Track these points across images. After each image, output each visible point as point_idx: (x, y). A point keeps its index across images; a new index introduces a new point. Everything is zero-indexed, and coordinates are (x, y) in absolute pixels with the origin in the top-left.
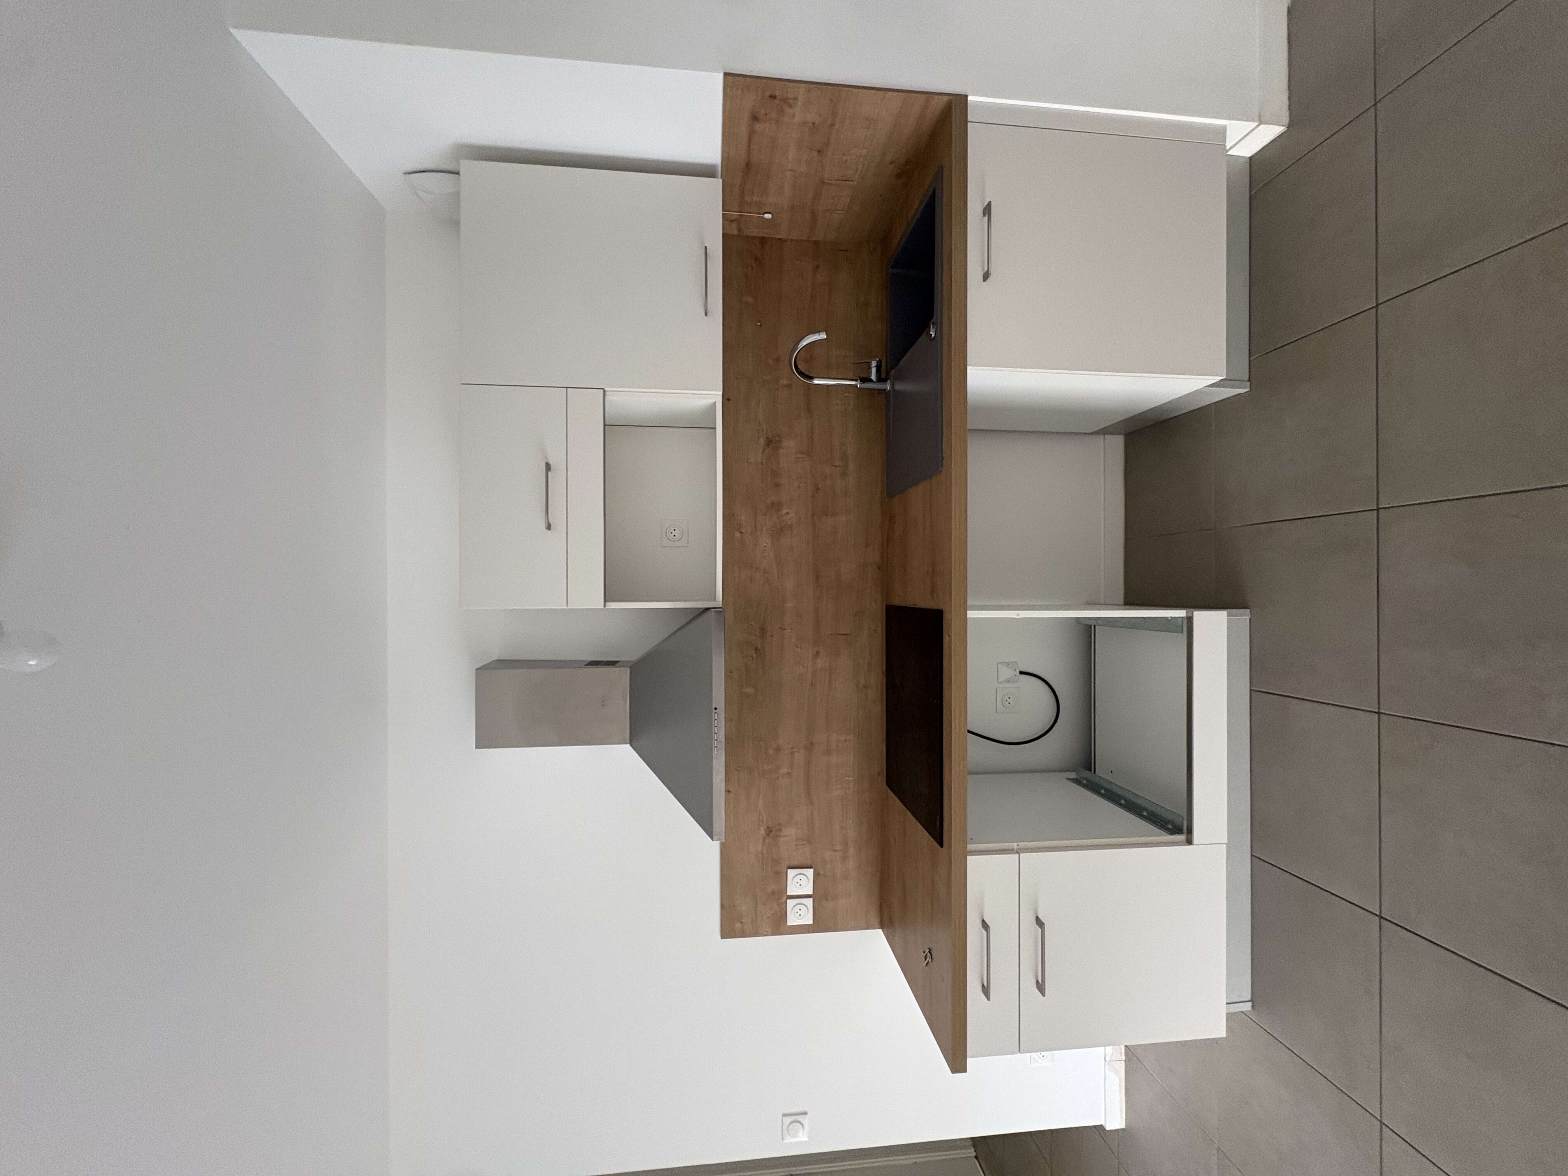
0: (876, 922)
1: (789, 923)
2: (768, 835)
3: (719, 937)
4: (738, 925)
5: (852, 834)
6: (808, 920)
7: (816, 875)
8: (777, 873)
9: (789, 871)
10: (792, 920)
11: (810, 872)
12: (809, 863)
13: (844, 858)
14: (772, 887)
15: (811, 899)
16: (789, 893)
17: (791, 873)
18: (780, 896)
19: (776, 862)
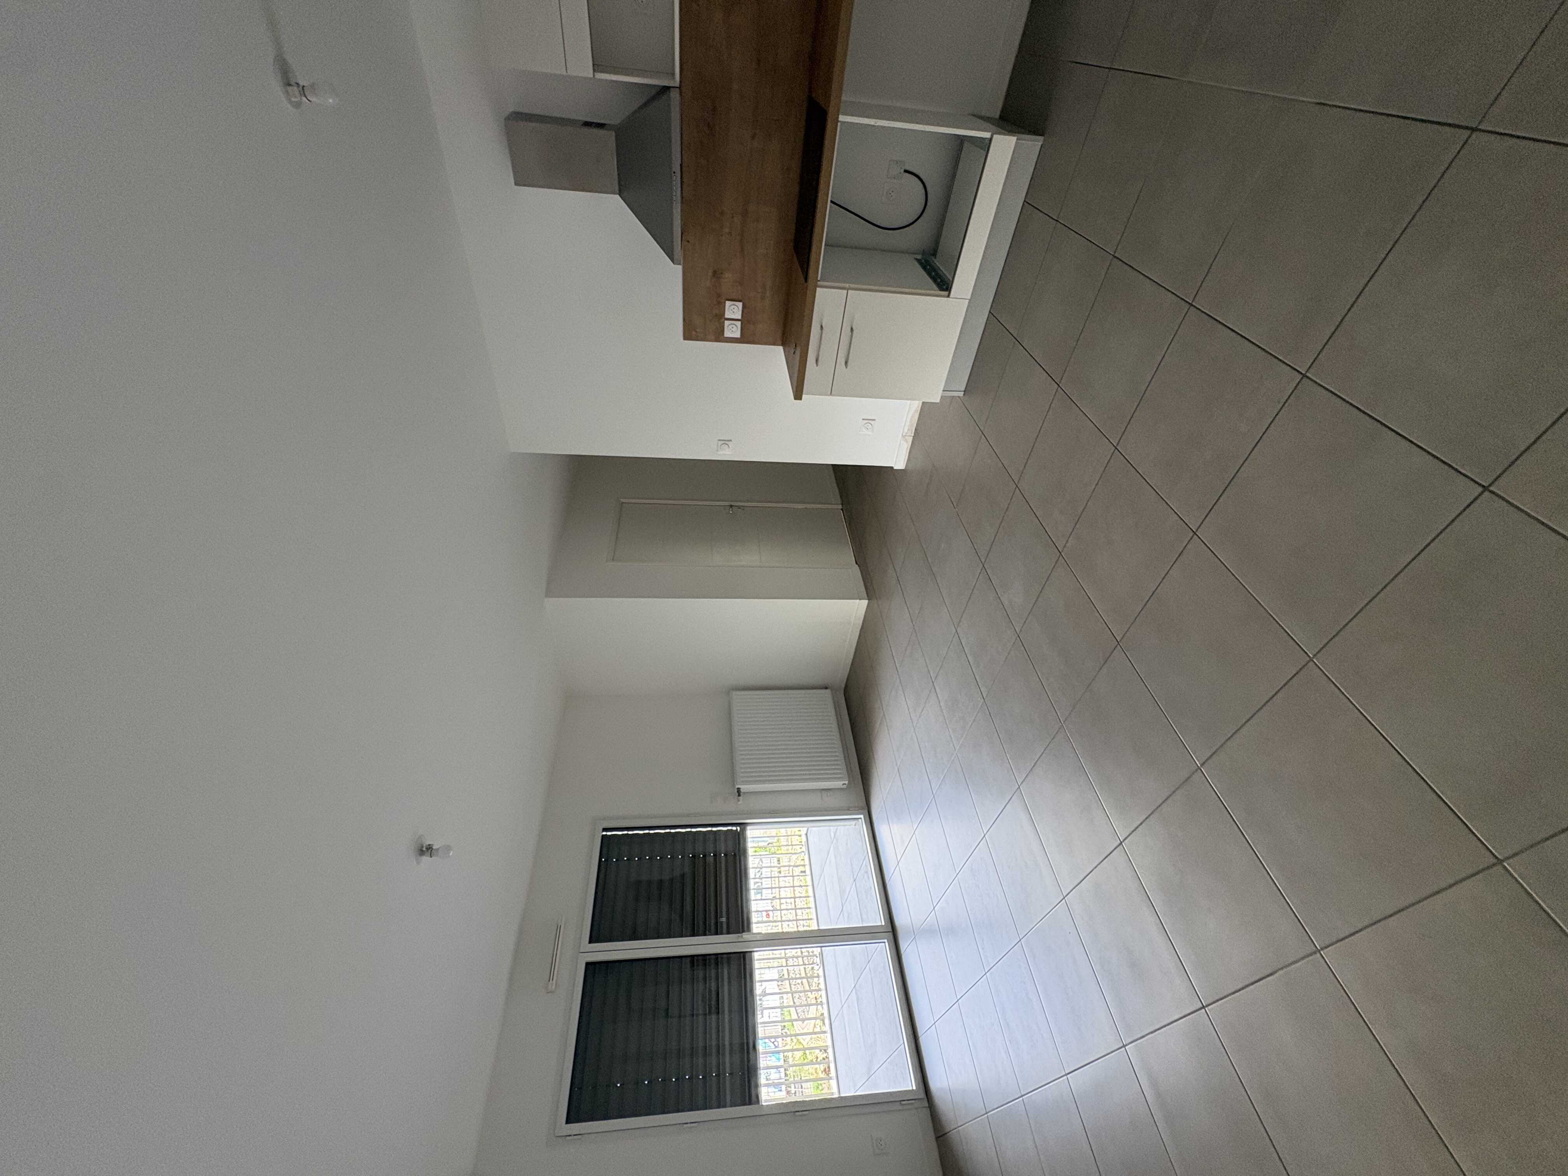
0: (780, 342)
1: (726, 335)
2: (714, 276)
3: (682, 338)
4: (694, 333)
5: (769, 284)
6: (737, 335)
7: (744, 307)
8: (719, 303)
9: (727, 302)
10: (728, 334)
11: (740, 305)
12: (740, 298)
13: (763, 298)
14: (715, 311)
15: (740, 322)
16: (726, 316)
17: (728, 303)
18: (720, 317)
19: (719, 296)
